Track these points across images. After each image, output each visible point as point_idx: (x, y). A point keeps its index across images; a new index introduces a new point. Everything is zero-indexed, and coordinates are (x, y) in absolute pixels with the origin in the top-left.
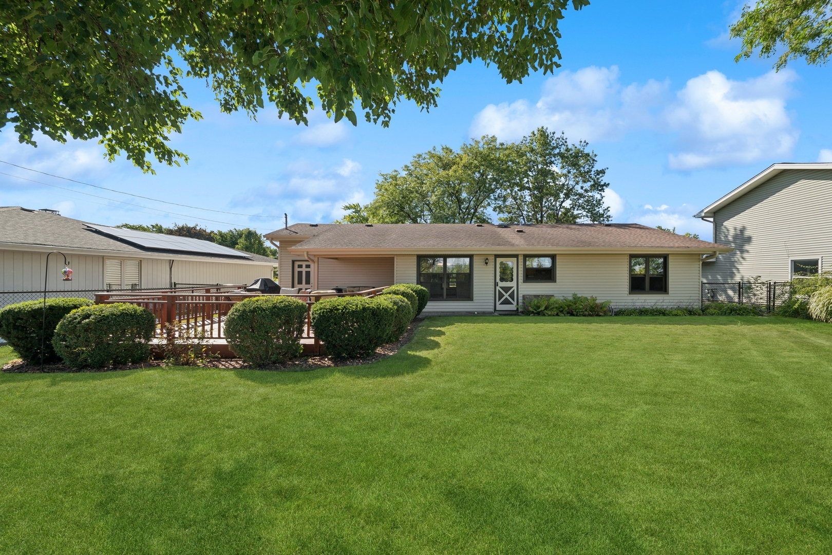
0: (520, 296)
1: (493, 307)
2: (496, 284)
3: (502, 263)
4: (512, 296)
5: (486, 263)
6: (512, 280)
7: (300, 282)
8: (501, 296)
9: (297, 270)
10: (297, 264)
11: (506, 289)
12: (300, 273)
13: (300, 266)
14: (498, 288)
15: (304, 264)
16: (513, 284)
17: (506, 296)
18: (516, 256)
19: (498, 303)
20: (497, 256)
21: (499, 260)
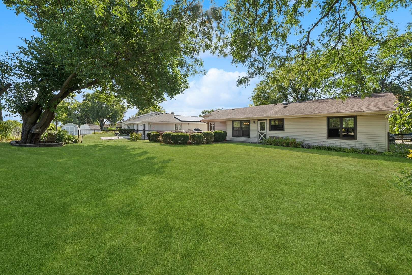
0: (268, 136)
1: (257, 141)
2: (258, 132)
3: (260, 123)
4: (265, 136)
5: (254, 123)
6: (264, 130)
7: (212, 130)
8: (260, 136)
11: (262, 134)
12: (212, 127)
13: (212, 125)
14: (259, 133)
16: (265, 131)
17: (262, 136)
18: (266, 120)
19: (259, 139)
20: (258, 120)
21: (259, 122)
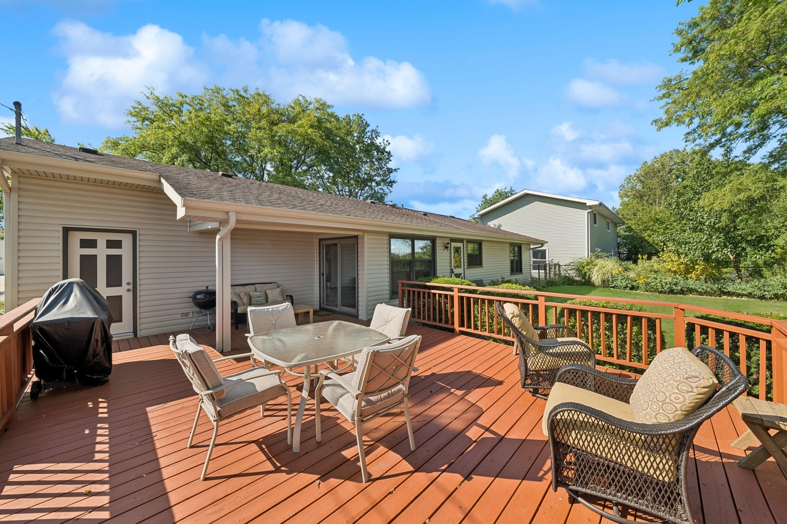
9: (77, 252)
10: (75, 239)
15: (102, 239)
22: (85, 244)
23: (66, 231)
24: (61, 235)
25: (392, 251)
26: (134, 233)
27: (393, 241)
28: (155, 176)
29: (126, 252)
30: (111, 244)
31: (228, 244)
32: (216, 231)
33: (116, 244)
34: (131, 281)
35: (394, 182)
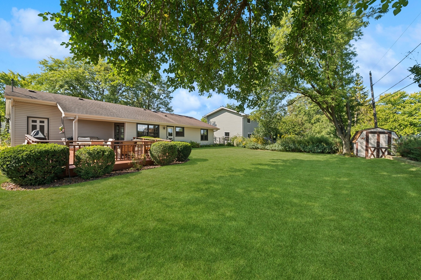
22: (34, 121)
23: (28, 117)
24: (26, 118)
25: (138, 130)
26: (48, 119)
27: (138, 125)
28: (55, 103)
29: (45, 124)
30: (41, 122)
31: (77, 124)
32: (73, 120)
33: (43, 122)
34: (47, 133)
35: (172, 98)
